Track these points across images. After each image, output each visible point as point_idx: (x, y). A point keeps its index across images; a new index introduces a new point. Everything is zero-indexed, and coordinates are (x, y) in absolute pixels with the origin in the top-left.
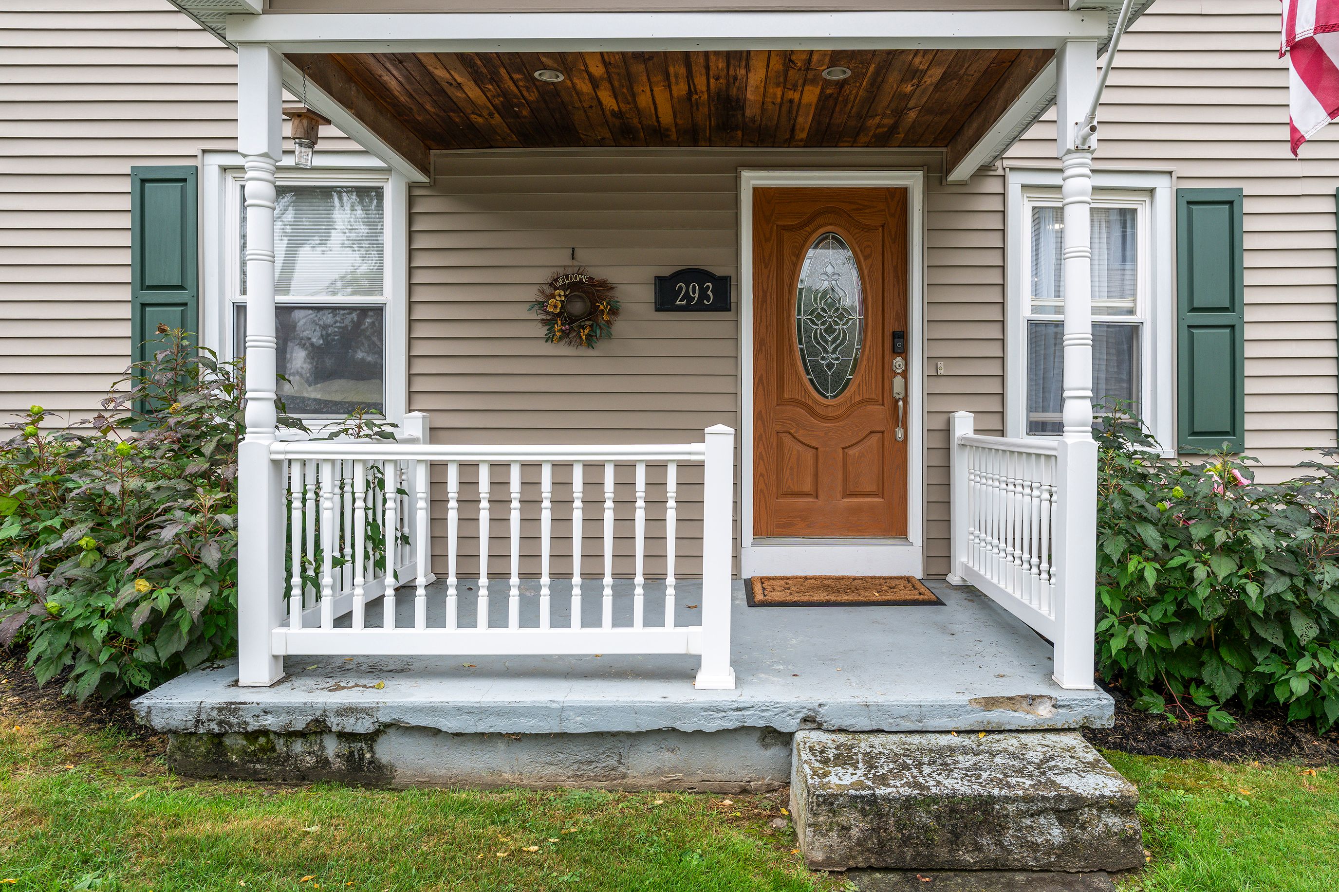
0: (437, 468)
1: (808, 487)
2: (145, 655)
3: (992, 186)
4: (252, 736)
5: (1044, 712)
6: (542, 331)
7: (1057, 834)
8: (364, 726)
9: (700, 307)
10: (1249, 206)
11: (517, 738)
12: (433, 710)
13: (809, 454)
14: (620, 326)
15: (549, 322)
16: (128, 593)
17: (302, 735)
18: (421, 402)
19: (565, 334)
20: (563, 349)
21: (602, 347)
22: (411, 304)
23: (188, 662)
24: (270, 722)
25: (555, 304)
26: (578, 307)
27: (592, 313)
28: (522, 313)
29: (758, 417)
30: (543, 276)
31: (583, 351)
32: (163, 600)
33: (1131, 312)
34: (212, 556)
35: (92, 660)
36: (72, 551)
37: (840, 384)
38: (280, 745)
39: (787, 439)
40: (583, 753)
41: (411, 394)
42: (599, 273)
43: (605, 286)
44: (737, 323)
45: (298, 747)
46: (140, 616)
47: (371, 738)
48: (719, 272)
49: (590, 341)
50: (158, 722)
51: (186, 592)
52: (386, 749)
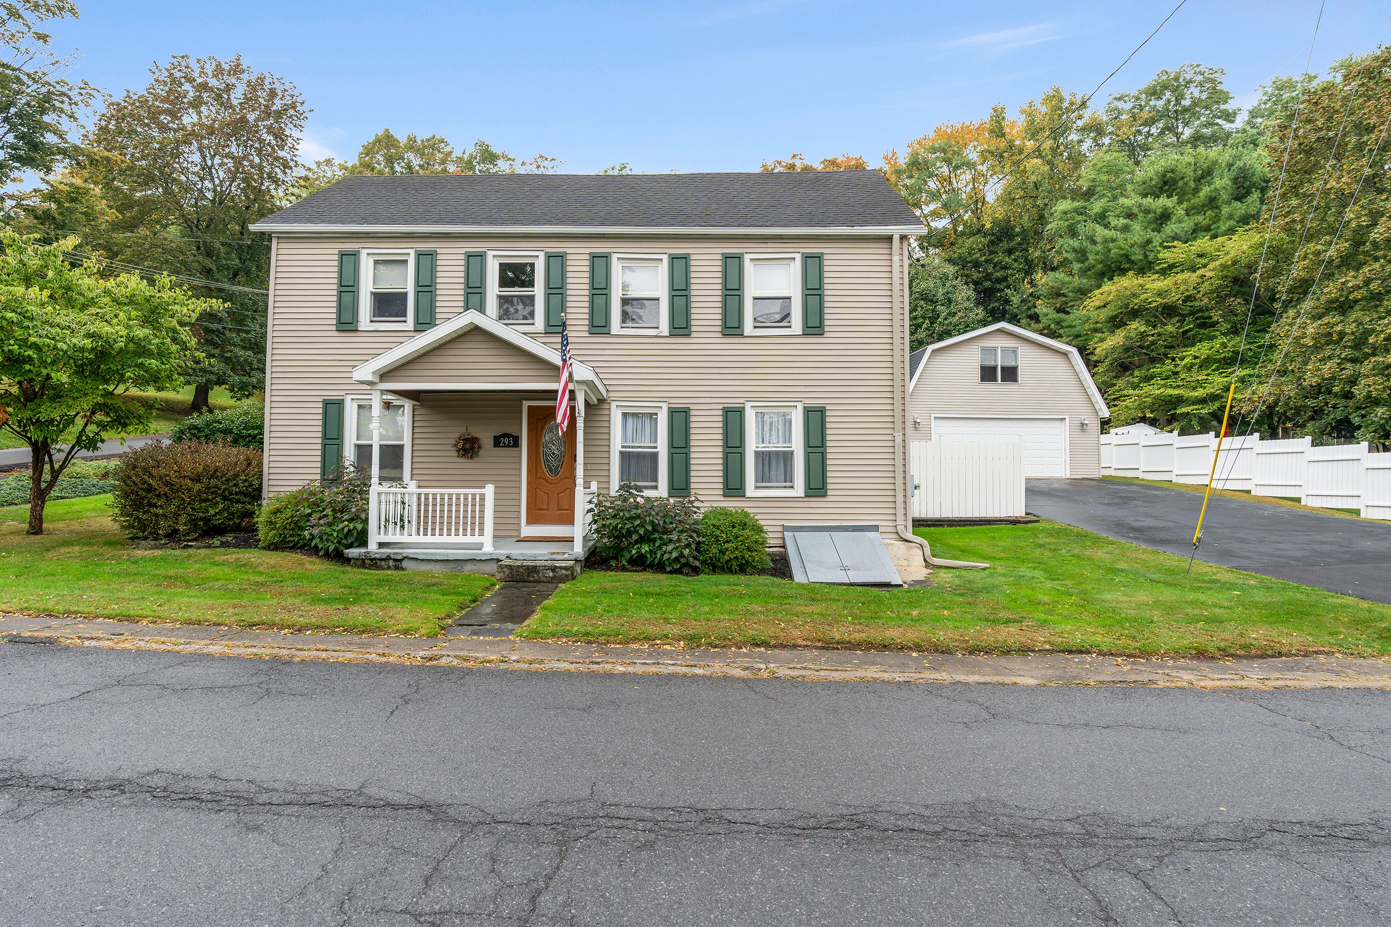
0: (419, 495)
1: (545, 507)
2: (344, 541)
3: (606, 406)
4: (372, 560)
5: (566, 556)
6: (456, 454)
7: (551, 574)
8: (400, 557)
9: (508, 446)
10: (692, 413)
11: (437, 561)
12: (416, 553)
13: (546, 496)
14: (482, 452)
15: (458, 451)
16: (341, 526)
17: (384, 560)
18: (415, 477)
19: (463, 455)
20: (463, 460)
21: (476, 459)
22: (413, 445)
23: (355, 545)
24: (377, 556)
25: (460, 445)
26: (468, 446)
27: (472, 448)
28: (449, 447)
29: (528, 483)
30: (457, 435)
31: (469, 460)
32: (351, 526)
33: (656, 447)
34: (363, 516)
35: (332, 542)
36: (326, 516)
37: (556, 472)
38: (379, 562)
39: (538, 491)
40: (452, 565)
41: (412, 475)
42: (475, 435)
43: (477, 439)
44: (521, 451)
45: (383, 563)
46: (346, 530)
47: (401, 560)
48: (515, 434)
49: (471, 457)
50: (350, 556)
51: (356, 525)
52: (405, 564)
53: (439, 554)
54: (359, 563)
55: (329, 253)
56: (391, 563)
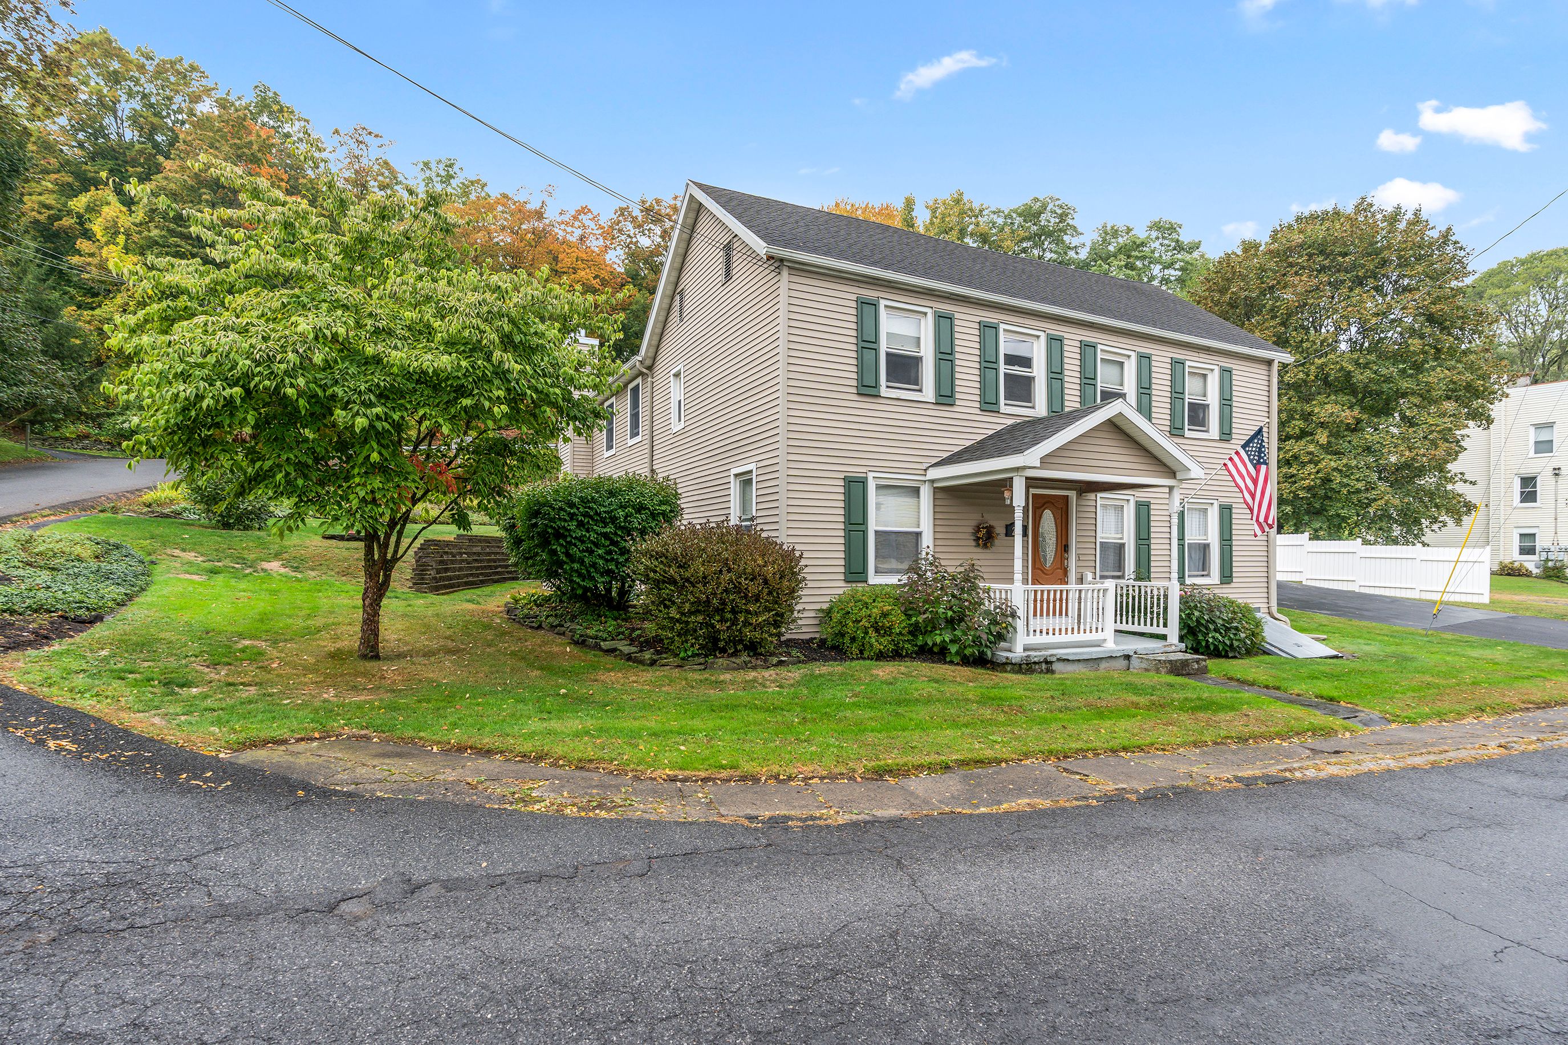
4: (1028, 664)
5: (1174, 648)
6: (974, 543)
8: (1053, 659)
10: (1152, 507)
11: (1081, 661)
14: (996, 542)
15: (977, 540)
19: (981, 545)
20: (980, 550)
21: (991, 549)
22: (934, 533)
24: (1028, 660)
25: (981, 534)
28: (967, 536)
30: (974, 523)
31: (985, 551)
33: (1121, 539)
37: (1050, 562)
40: (1091, 664)
42: (992, 523)
43: (993, 528)
45: (1033, 667)
47: (1053, 663)
49: (988, 547)
52: (1056, 667)
53: (1080, 654)
54: (1017, 668)
55: (847, 296)
56: (1044, 666)
